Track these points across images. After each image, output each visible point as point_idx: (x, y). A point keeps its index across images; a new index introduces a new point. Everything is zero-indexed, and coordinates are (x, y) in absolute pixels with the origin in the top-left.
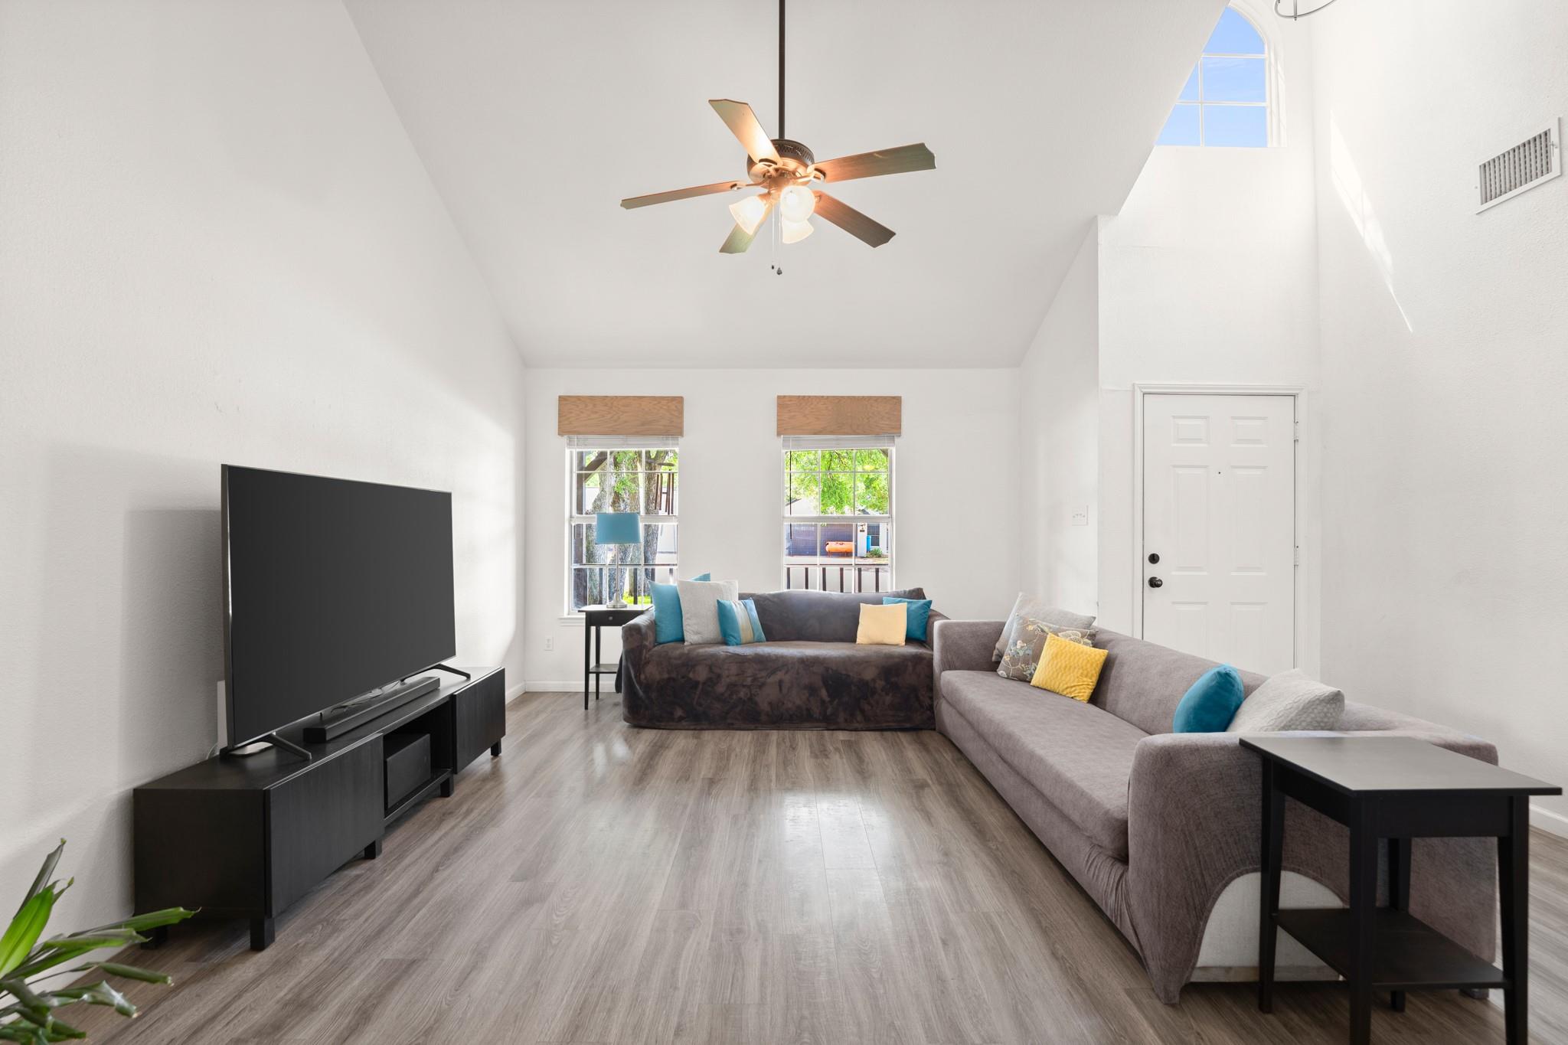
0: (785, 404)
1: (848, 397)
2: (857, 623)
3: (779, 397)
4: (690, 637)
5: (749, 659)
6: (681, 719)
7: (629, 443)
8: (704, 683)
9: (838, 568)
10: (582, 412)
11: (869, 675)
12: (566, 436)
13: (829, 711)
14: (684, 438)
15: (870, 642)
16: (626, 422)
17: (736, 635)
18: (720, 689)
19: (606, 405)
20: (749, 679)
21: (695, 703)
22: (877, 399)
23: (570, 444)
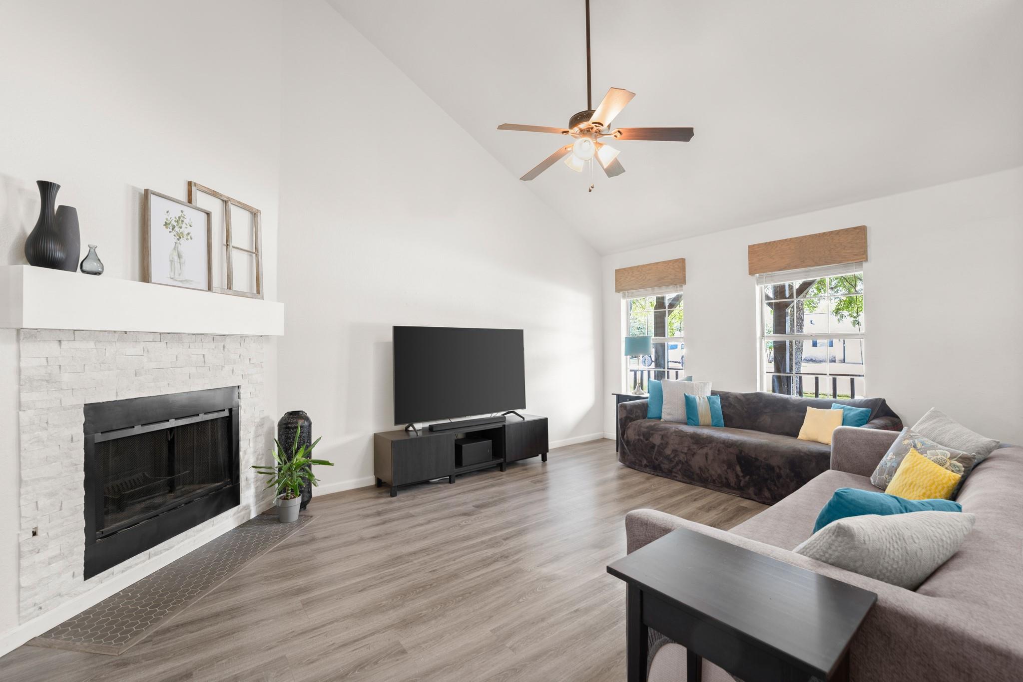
0: (754, 250)
1: (810, 236)
2: (802, 423)
3: (750, 247)
4: (665, 416)
5: (688, 435)
6: (646, 466)
7: (655, 292)
8: (659, 446)
9: (814, 377)
10: (627, 277)
11: (775, 462)
12: (621, 292)
13: (742, 484)
14: (686, 285)
15: (807, 439)
16: (650, 280)
17: (694, 419)
18: (668, 451)
19: (639, 271)
20: (686, 449)
21: (653, 457)
22: (838, 233)
23: (624, 297)
